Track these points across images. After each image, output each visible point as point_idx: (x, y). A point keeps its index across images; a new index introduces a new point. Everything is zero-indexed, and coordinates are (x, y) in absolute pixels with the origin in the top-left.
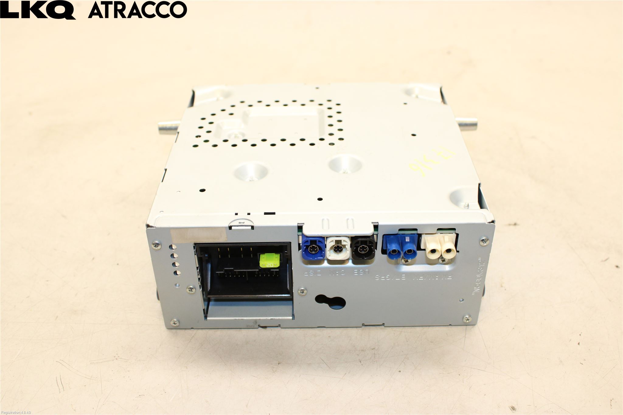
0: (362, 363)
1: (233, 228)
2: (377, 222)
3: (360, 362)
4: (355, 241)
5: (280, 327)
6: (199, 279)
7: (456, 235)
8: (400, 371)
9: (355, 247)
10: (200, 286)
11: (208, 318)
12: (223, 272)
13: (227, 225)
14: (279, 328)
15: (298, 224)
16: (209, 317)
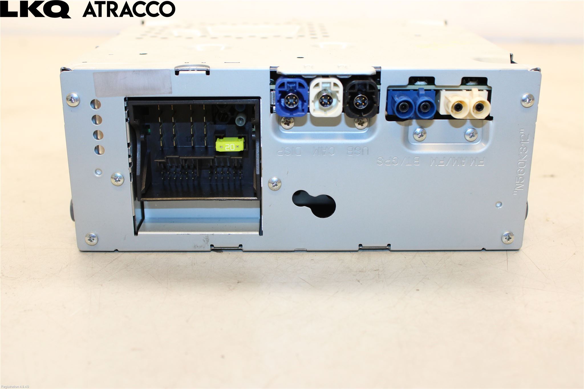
0: (361, 282)
1: (180, 72)
2: (379, 66)
3: (359, 281)
4: (349, 85)
5: (241, 249)
6: (130, 164)
7: (487, 92)
8: (418, 290)
9: (350, 94)
10: (130, 173)
11: (139, 233)
12: (164, 160)
13: (172, 67)
14: (240, 253)
15: (271, 67)
16: (141, 231)
